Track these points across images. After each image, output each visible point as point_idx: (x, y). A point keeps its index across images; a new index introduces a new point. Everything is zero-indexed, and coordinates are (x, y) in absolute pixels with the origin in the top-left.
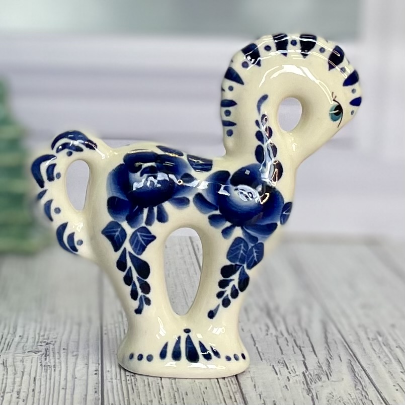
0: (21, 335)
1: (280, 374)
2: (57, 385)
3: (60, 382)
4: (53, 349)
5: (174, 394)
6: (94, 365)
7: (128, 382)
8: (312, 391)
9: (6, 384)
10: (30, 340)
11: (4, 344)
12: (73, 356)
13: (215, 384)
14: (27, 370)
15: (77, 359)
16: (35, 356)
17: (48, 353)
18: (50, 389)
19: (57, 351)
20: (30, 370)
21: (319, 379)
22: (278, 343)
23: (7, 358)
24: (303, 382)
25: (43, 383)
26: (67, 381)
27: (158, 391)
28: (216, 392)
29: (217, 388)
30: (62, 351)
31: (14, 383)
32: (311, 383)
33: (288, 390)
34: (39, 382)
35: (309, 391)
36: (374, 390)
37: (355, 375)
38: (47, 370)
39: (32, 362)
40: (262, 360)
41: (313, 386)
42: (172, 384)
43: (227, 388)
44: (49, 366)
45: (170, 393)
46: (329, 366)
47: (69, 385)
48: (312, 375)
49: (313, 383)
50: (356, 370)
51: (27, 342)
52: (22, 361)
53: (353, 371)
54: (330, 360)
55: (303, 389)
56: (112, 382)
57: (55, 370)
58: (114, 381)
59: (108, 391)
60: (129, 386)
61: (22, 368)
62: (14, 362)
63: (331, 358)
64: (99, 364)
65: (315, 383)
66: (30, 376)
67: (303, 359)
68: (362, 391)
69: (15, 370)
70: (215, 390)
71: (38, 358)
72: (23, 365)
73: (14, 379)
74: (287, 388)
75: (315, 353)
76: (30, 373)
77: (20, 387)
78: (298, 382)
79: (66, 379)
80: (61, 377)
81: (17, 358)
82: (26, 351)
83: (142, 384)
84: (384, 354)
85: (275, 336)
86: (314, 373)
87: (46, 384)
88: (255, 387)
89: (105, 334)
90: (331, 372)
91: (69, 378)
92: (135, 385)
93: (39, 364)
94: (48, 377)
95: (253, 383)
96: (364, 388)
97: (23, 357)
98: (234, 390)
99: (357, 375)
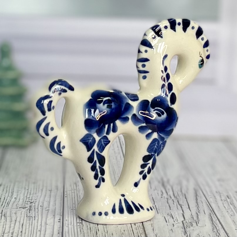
0: (16, 197)
1: (169, 222)
2: (35, 228)
3: (37, 226)
4: (35, 206)
5: (105, 235)
6: (58, 216)
7: (78, 227)
8: (187, 233)
9: (5, 228)
10: (21, 201)
11: (6, 203)
12: (46, 210)
13: (130, 228)
14: (18, 219)
15: (48, 212)
16: (24, 210)
17: (31, 209)
18: (31, 231)
19: (36, 207)
20: (20, 219)
21: (191, 225)
22: (168, 203)
23: (6, 212)
24: (182, 227)
25: (27, 227)
26: (41, 226)
27: (96, 232)
28: (130, 233)
29: (131, 231)
30: (40, 207)
31: (10, 227)
32: (187, 228)
33: (173, 232)
34: (25, 227)
35: (185, 232)
36: (224, 232)
37: (213, 223)
38: (30, 219)
39: (21, 214)
40: (158, 213)
41: (188, 230)
42: (104, 228)
43: (137, 231)
44: (31, 216)
45: (102, 234)
46: (198, 217)
47: (43, 228)
48: (188, 222)
49: (188, 228)
50: (214, 220)
51: (19, 202)
52: (16, 213)
53: (212, 220)
54: (198, 213)
55: (182, 231)
56: (69, 227)
57: (35, 219)
58: (70, 226)
59: (66, 232)
60: (79, 229)
61: (15, 218)
62: (11, 214)
63: (199, 212)
64: (61, 216)
65: (189, 228)
66: (20, 223)
67: (182, 212)
68: (217, 233)
69: (11, 219)
70: (129, 231)
71: (25, 211)
72: (16, 216)
73: (10, 225)
74: (172, 231)
75: (190, 210)
76: (20, 221)
77: (13, 230)
78: (179, 227)
79: (41, 225)
80: (38, 224)
81: (13, 211)
82: (19, 207)
83: (87, 228)
84: (230, 210)
85: (167, 198)
86: (189, 221)
87: (29, 228)
88: (153, 230)
89: (66, 197)
90: (199, 221)
91: (43, 224)
92: (82, 228)
93: (26, 215)
94: (31, 224)
95: (152, 228)
96: (218, 231)
97: (16, 211)
98: (141, 232)
99: (214, 223)
